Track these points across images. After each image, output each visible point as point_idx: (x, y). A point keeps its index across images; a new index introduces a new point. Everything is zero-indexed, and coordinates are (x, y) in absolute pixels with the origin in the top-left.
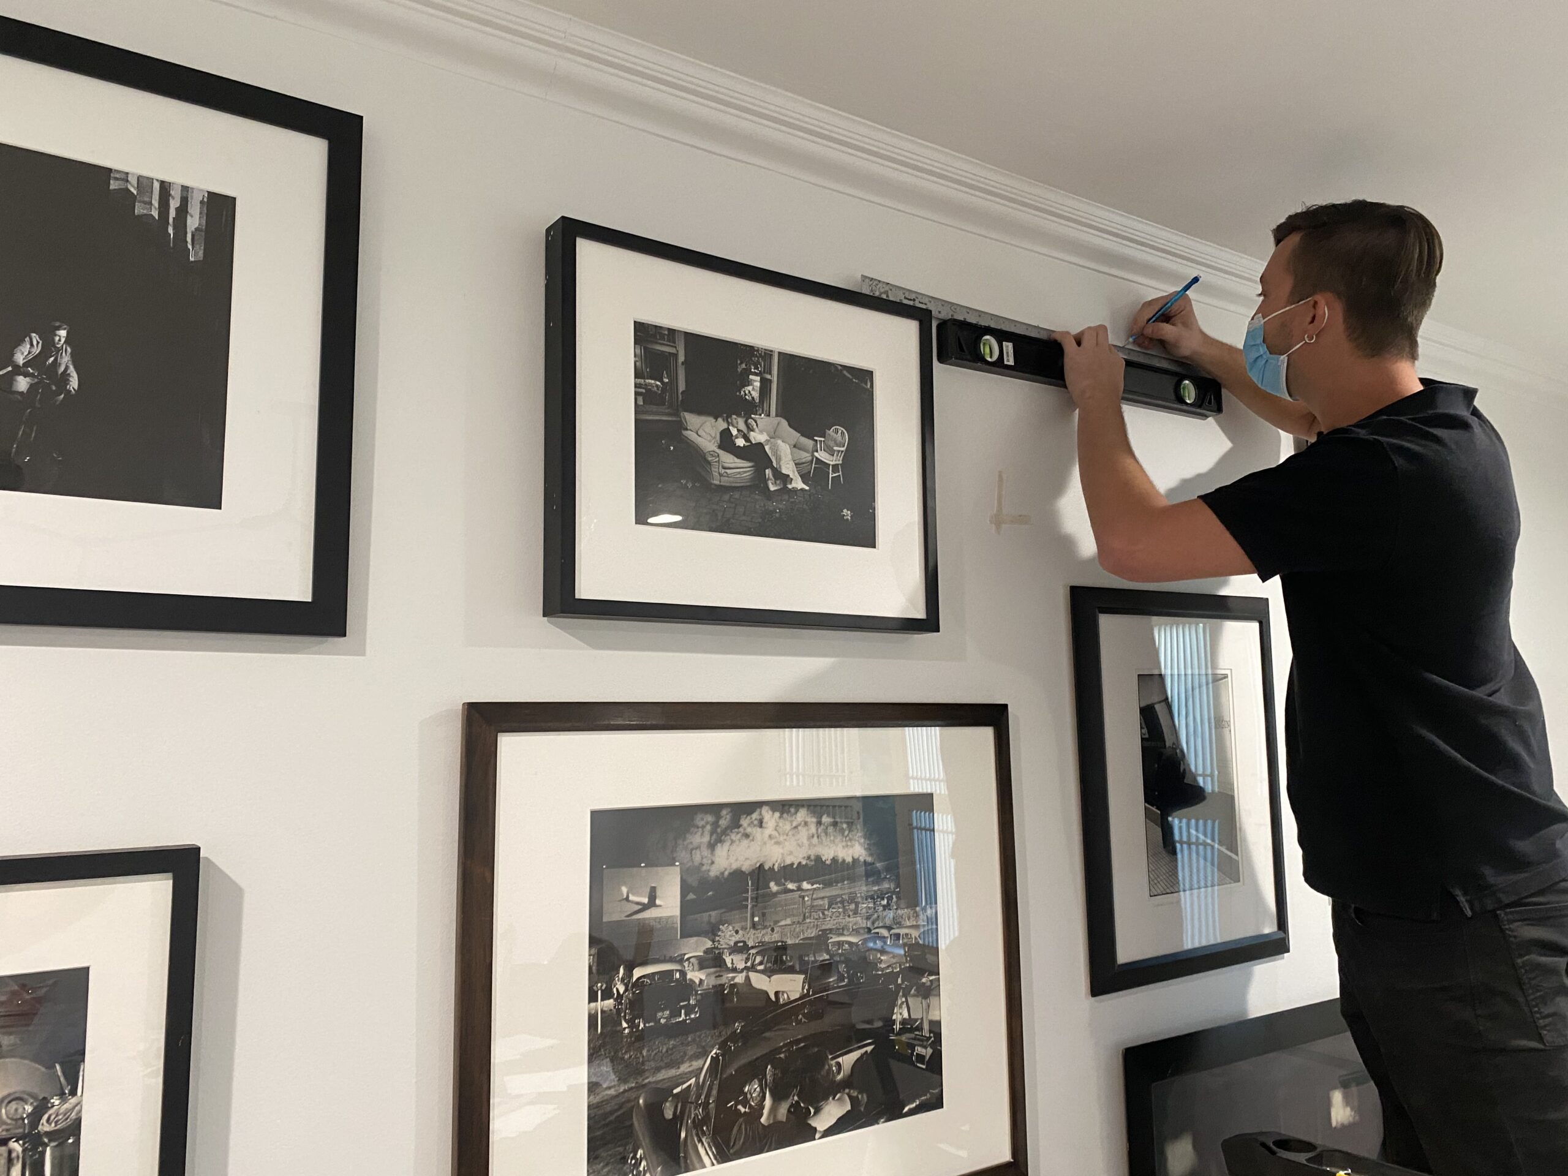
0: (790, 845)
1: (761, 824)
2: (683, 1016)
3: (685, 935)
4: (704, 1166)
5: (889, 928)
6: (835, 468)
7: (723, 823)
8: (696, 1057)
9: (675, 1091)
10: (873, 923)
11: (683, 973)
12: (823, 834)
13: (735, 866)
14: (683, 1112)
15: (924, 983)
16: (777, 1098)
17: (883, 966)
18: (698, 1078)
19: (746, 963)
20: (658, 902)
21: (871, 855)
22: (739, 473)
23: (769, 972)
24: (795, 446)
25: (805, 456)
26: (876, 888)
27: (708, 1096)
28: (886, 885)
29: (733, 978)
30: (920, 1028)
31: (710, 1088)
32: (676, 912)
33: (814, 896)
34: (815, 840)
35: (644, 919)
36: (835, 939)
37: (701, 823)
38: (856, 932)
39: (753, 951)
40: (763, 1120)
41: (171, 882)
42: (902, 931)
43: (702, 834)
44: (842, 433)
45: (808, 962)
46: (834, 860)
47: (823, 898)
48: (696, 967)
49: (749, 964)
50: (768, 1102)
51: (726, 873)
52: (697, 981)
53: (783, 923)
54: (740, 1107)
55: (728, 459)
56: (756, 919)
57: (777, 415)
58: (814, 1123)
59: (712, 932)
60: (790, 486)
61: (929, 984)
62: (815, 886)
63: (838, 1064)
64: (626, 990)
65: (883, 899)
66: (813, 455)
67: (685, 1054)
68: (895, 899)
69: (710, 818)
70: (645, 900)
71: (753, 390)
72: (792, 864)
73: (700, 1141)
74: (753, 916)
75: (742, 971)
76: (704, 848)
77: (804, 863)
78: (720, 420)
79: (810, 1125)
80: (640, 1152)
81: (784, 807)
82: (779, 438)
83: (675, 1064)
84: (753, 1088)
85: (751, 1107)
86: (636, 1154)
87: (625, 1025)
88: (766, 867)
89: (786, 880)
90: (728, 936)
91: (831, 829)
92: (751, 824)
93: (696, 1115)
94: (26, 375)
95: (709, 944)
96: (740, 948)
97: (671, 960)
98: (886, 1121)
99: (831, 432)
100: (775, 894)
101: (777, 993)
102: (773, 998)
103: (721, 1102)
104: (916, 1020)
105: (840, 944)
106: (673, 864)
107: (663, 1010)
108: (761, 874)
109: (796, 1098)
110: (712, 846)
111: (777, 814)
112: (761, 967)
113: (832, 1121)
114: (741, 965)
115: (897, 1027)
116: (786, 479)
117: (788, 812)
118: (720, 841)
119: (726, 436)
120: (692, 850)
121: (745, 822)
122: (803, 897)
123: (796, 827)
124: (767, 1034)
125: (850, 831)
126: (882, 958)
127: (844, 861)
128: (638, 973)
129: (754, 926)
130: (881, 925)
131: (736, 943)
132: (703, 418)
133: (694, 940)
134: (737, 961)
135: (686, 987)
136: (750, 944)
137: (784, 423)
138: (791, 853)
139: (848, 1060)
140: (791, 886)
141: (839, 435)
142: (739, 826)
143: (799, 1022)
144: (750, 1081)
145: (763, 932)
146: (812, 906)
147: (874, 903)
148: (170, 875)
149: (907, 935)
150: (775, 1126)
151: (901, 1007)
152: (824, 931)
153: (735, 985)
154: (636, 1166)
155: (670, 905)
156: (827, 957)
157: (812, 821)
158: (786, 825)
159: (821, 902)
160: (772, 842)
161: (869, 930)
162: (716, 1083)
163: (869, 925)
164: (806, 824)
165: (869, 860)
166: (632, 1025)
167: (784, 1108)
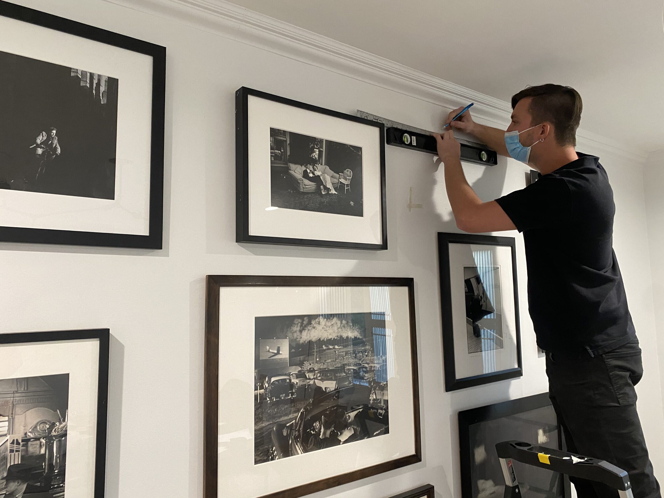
0: (331, 331)
1: (319, 323)
2: (290, 396)
3: (291, 365)
4: (298, 454)
5: (368, 364)
6: (347, 185)
7: (305, 322)
8: (295, 412)
9: (287, 425)
10: (362, 362)
11: (290, 380)
12: (343, 327)
13: (309, 339)
14: (290, 433)
15: (381, 385)
16: (326, 428)
17: (366, 378)
18: (296, 420)
19: (314, 376)
20: (280, 352)
21: (361, 335)
22: (310, 187)
23: (322, 380)
24: (332, 177)
25: (336, 181)
26: (363, 348)
27: (300, 428)
28: (367, 347)
29: (309, 382)
30: (380, 402)
31: (301, 424)
32: (287, 356)
33: (340, 351)
34: (340, 330)
35: (275, 359)
36: (348, 368)
37: (296, 323)
38: (355, 365)
39: (316, 372)
40: (321, 437)
41: (99, 342)
42: (372, 365)
43: (297, 327)
44: (350, 172)
45: (337, 376)
46: (347, 337)
47: (343, 352)
48: (295, 377)
49: (315, 377)
50: (322, 430)
51: (306, 342)
52: (295, 383)
53: (328, 361)
55: (306, 182)
56: (318, 359)
57: (325, 165)
58: (340, 438)
59: (301, 364)
60: (330, 193)
61: (383, 385)
62: (340, 347)
63: (349, 416)
64: (269, 386)
65: (366, 353)
66: (339, 180)
67: (291, 411)
68: (370, 353)
69: (300, 321)
70: (276, 352)
71: (316, 155)
72: (331, 339)
73: (297, 444)
74: (316, 359)
75: (312, 379)
76: (298, 332)
77: (336, 338)
78: (303, 166)
79: (338, 439)
80: (274, 448)
81: (329, 317)
82: (326, 173)
83: (287, 415)
84: (317, 424)
85: (316, 432)
86: (272, 449)
87: (268, 399)
88: (321, 340)
89: (329, 345)
90: (307, 366)
91: (346, 325)
92: (315, 323)
93: (295, 434)
94: (41, 148)
95: (300, 369)
96: (311, 371)
97: (286, 375)
98: (367, 438)
99: (346, 171)
100: (325, 350)
101: (325, 388)
102: (324, 390)
103: (305, 428)
104: (379, 399)
105: (349, 370)
106: (286, 338)
107: (283, 394)
108: (320, 342)
109: (333, 429)
110: (301, 331)
111: (325, 320)
112: (320, 378)
113: (347, 438)
114: (312, 377)
115: (372, 402)
116: (328, 189)
117: (330, 319)
118: (304, 329)
119: (305, 172)
120: (293, 333)
121: (313, 322)
122: (335, 351)
123: (333, 325)
124: (321, 404)
125: (353, 326)
126: (366, 375)
127: (351, 337)
128: (273, 379)
129: (317, 362)
130: (365, 362)
131: (310, 368)
132: (297, 166)
133: (294, 367)
134: (311, 375)
135: (292, 385)
136: (316, 369)
137: (328, 168)
138: (330, 334)
139: (352, 415)
140: (331, 347)
141: (349, 172)
142: (311, 324)
143: (334, 399)
144: (315, 421)
145: (320, 364)
146: (339, 355)
147: (363, 354)
148: (98, 339)
149: (375, 366)
150: (325, 439)
151: (373, 394)
152: (344, 365)
153: (310, 385)
154: (273, 453)
155: (285, 354)
156: (345, 374)
157: (339, 322)
158: (329, 324)
159: (342, 353)
160: (324, 330)
161: (361, 364)
162: (303, 422)
163: (360, 362)
164: (336, 323)
165: (361, 337)
166: (271, 399)
167: (328, 432)
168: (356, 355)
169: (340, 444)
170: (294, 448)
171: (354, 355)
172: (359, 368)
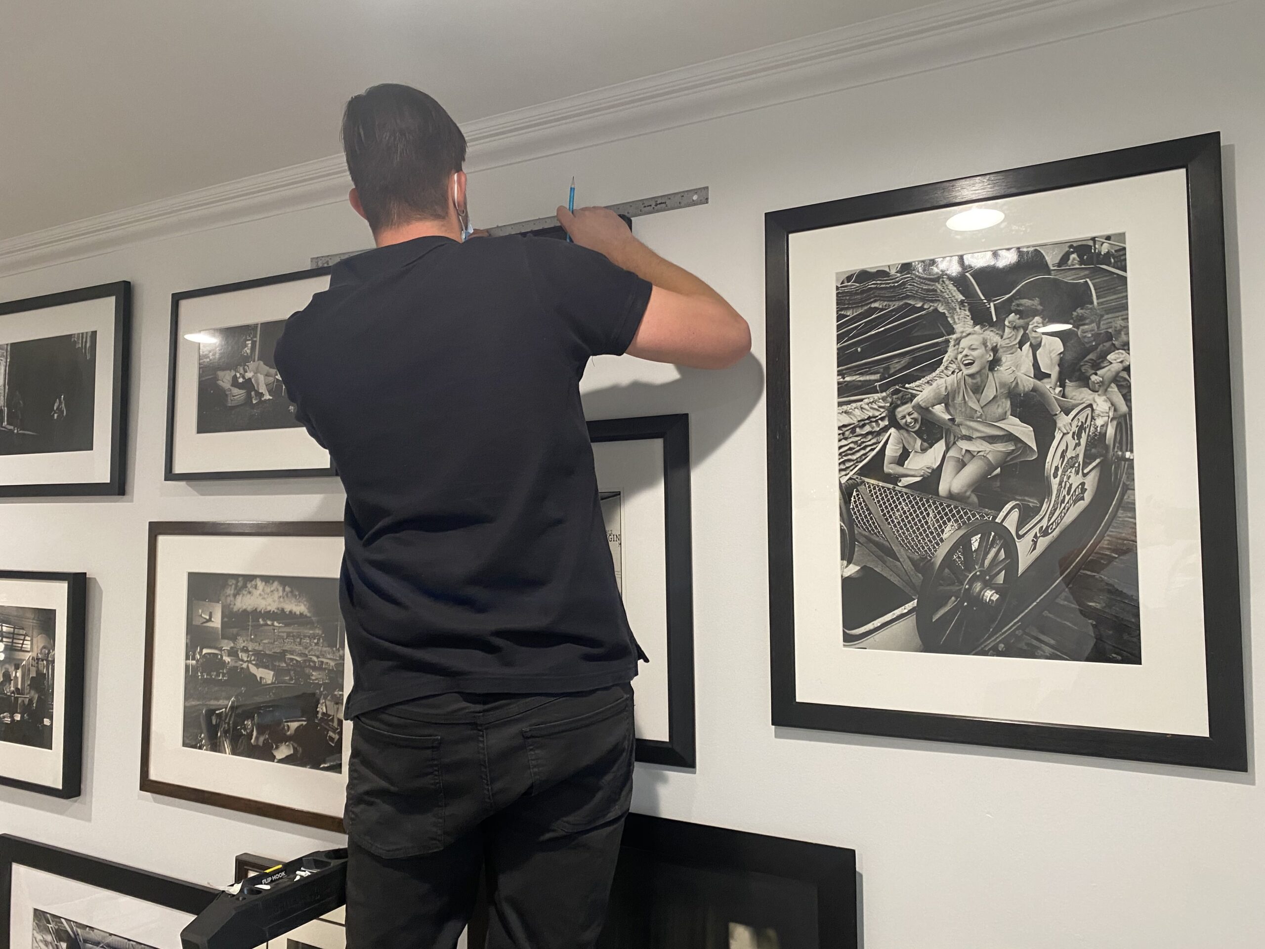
0: (270, 600)
1: (256, 587)
2: (221, 677)
3: (224, 637)
4: (226, 753)
5: (318, 657)
7: (240, 584)
8: (225, 699)
9: (217, 712)
10: (309, 652)
11: (222, 657)
12: (286, 597)
13: (244, 607)
14: (219, 722)
15: (335, 695)
16: (260, 733)
17: (313, 678)
18: (226, 708)
19: (247, 658)
20: (212, 619)
21: (309, 612)
22: (240, 397)
23: (257, 666)
26: (311, 632)
27: (229, 720)
28: (318, 631)
29: (242, 665)
30: (332, 720)
31: (231, 716)
32: (219, 626)
33: (280, 630)
34: (282, 599)
35: (208, 627)
36: (289, 656)
37: (230, 584)
38: (300, 655)
39: (251, 653)
40: (252, 741)
42: (325, 660)
43: (231, 590)
45: (275, 666)
46: (291, 612)
47: (284, 632)
48: (227, 655)
49: (249, 659)
50: (255, 733)
51: (240, 610)
52: (227, 662)
53: (265, 641)
54: (242, 731)
56: (252, 637)
57: (258, 360)
58: (276, 753)
59: (234, 639)
60: (263, 399)
61: (338, 696)
62: (280, 625)
63: (288, 726)
64: (200, 658)
65: (315, 639)
67: (221, 696)
68: (321, 641)
69: (234, 582)
70: (208, 618)
71: (247, 349)
72: (270, 611)
73: (226, 740)
74: (251, 635)
75: (245, 662)
76: (231, 596)
77: (276, 611)
78: (232, 371)
79: (272, 754)
80: (203, 735)
81: (267, 579)
82: (259, 372)
83: (217, 699)
84: (248, 723)
85: (247, 732)
86: (201, 735)
87: (199, 674)
88: (258, 611)
89: (267, 619)
90: (241, 643)
91: (289, 595)
92: (252, 587)
93: (224, 728)
95: (232, 645)
96: (245, 650)
97: (216, 648)
98: (310, 768)
100: (262, 625)
101: (261, 678)
102: (259, 679)
103: (235, 724)
104: (330, 716)
105: (292, 660)
106: (218, 602)
107: (214, 671)
108: (256, 614)
109: (267, 736)
110: (235, 596)
111: (264, 583)
112: (254, 662)
113: (283, 756)
114: (245, 659)
115: (320, 716)
116: (262, 394)
117: (269, 582)
118: (239, 594)
119: (235, 378)
120: (227, 596)
121: (249, 585)
122: (274, 630)
123: (272, 591)
124: (255, 698)
125: (300, 597)
126: (313, 673)
127: (295, 613)
128: (205, 651)
129: (251, 640)
130: (313, 654)
131: (244, 647)
132: (225, 372)
133: (226, 641)
134: (244, 656)
135: (223, 664)
136: (250, 649)
138: (270, 605)
139: (294, 725)
140: (269, 623)
142: (247, 587)
143: (270, 697)
144: (247, 719)
145: (255, 644)
146: (279, 636)
147: (310, 640)
149: (327, 663)
150: (256, 747)
151: (322, 705)
153: (243, 668)
154: (201, 741)
155: (217, 622)
156: (285, 665)
157: (281, 589)
158: (268, 590)
159: (282, 634)
160: (261, 598)
161: (307, 656)
162: (233, 714)
163: (307, 652)
164: (278, 590)
165: (309, 615)
166: (202, 675)
167: (261, 739)
168: (301, 641)
169: (273, 761)
170: (222, 744)
171: (298, 640)
172: (305, 661)
